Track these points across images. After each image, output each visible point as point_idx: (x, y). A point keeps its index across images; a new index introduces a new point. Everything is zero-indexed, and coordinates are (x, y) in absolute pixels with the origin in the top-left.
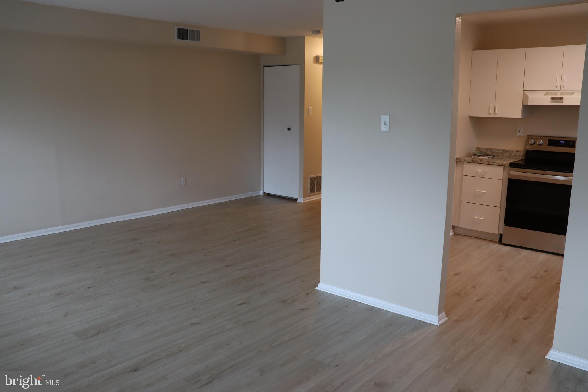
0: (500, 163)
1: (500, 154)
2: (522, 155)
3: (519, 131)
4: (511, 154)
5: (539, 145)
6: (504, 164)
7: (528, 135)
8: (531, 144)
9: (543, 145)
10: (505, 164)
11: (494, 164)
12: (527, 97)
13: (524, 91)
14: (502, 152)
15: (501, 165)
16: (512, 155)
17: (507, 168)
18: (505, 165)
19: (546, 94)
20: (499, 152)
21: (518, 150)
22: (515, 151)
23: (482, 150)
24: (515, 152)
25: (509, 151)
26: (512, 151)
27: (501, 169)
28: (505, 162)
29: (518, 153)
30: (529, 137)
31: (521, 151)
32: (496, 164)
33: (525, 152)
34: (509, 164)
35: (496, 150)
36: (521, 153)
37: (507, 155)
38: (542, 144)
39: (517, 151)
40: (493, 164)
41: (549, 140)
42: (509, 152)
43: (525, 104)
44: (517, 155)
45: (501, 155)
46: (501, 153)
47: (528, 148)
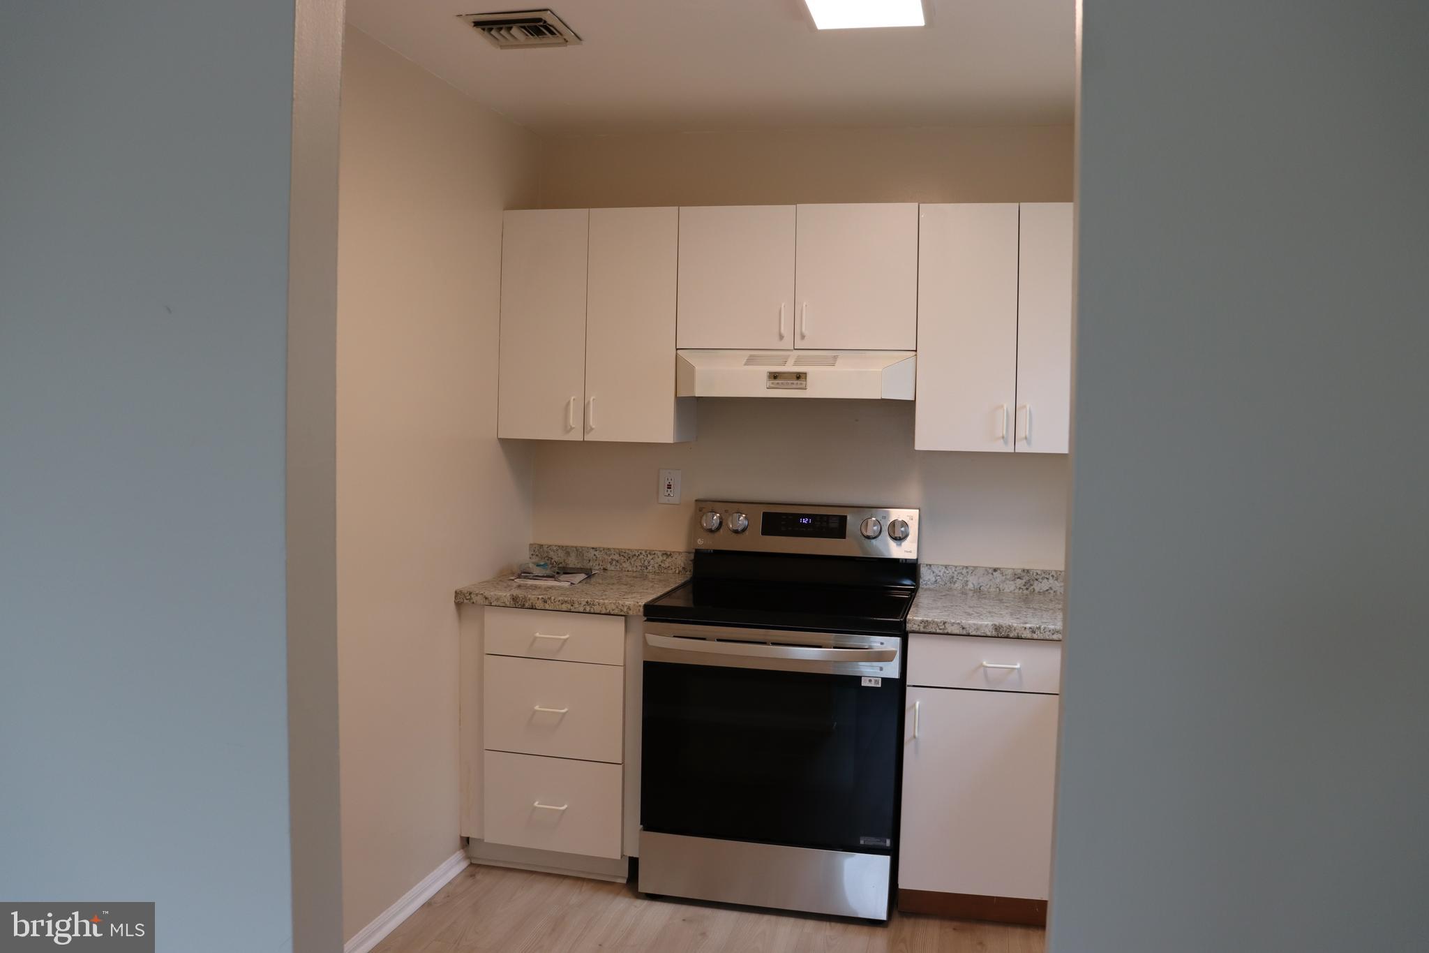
0: (614, 607)
1: (611, 563)
2: (682, 565)
3: (669, 486)
4: (646, 563)
5: (736, 532)
6: (625, 609)
7: (696, 501)
8: (711, 531)
9: (747, 533)
10: (629, 608)
11: (592, 611)
12: (691, 369)
13: (679, 351)
14: (616, 557)
15: (616, 612)
16: (649, 568)
17: (639, 624)
18: (631, 613)
19: (751, 361)
20: (606, 557)
21: (669, 549)
22: (660, 554)
23: (552, 553)
24: (661, 558)
25: (641, 553)
26: (650, 554)
27: (618, 626)
28: (627, 603)
29: (669, 560)
30: (703, 506)
31: (680, 553)
32: (597, 609)
33: (692, 556)
34: (642, 609)
35: (596, 553)
36: (680, 561)
37: (635, 569)
38: (744, 530)
39: (667, 555)
40: (588, 610)
41: (766, 516)
42: (641, 556)
43: (682, 394)
44: (667, 565)
45: (613, 568)
46: (614, 562)
47: (700, 542)
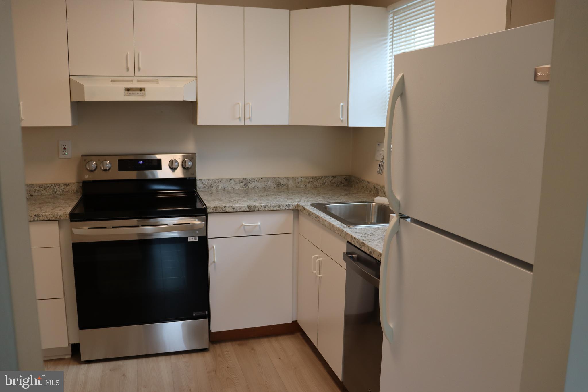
0: (52, 216)
1: (35, 192)
2: (76, 189)
3: (65, 149)
4: (55, 190)
5: (105, 170)
6: (58, 217)
7: (82, 156)
8: (92, 171)
9: (110, 171)
10: (61, 216)
11: (39, 219)
12: (81, 87)
13: (71, 77)
14: (38, 188)
15: (53, 219)
16: (57, 192)
17: (67, 224)
18: (62, 218)
19: (113, 82)
20: (32, 189)
21: (67, 181)
22: (62, 185)
24: (63, 187)
25: (52, 185)
26: (57, 185)
27: (54, 227)
28: (59, 213)
29: (68, 187)
30: (86, 158)
31: (73, 183)
32: (41, 218)
33: (81, 185)
34: (68, 216)
36: (74, 187)
37: (49, 194)
38: (109, 169)
39: (66, 185)
40: (36, 219)
41: (120, 161)
42: (52, 187)
43: (75, 99)
44: (67, 190)
45: (36, 194)
46: (37, 191)
47: (87, 177)
